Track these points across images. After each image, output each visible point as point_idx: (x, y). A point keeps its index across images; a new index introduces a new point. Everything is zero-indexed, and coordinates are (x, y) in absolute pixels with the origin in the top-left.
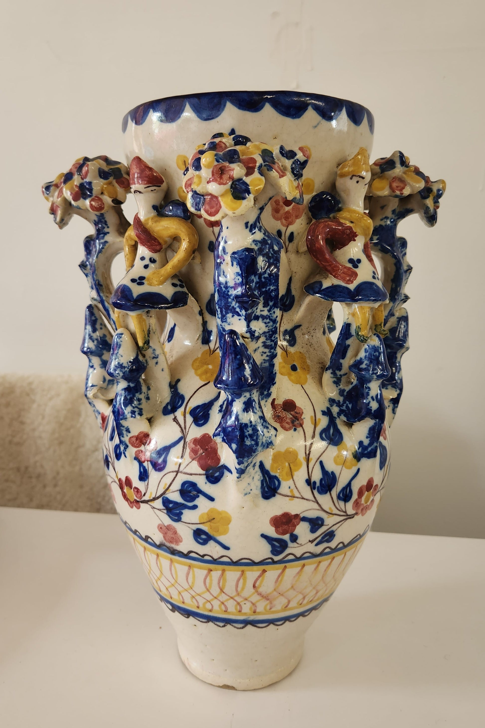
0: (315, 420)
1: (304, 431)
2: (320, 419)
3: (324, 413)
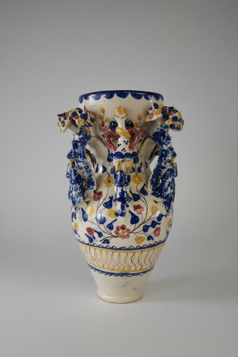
0: (105, 199)
1: (99, 202)
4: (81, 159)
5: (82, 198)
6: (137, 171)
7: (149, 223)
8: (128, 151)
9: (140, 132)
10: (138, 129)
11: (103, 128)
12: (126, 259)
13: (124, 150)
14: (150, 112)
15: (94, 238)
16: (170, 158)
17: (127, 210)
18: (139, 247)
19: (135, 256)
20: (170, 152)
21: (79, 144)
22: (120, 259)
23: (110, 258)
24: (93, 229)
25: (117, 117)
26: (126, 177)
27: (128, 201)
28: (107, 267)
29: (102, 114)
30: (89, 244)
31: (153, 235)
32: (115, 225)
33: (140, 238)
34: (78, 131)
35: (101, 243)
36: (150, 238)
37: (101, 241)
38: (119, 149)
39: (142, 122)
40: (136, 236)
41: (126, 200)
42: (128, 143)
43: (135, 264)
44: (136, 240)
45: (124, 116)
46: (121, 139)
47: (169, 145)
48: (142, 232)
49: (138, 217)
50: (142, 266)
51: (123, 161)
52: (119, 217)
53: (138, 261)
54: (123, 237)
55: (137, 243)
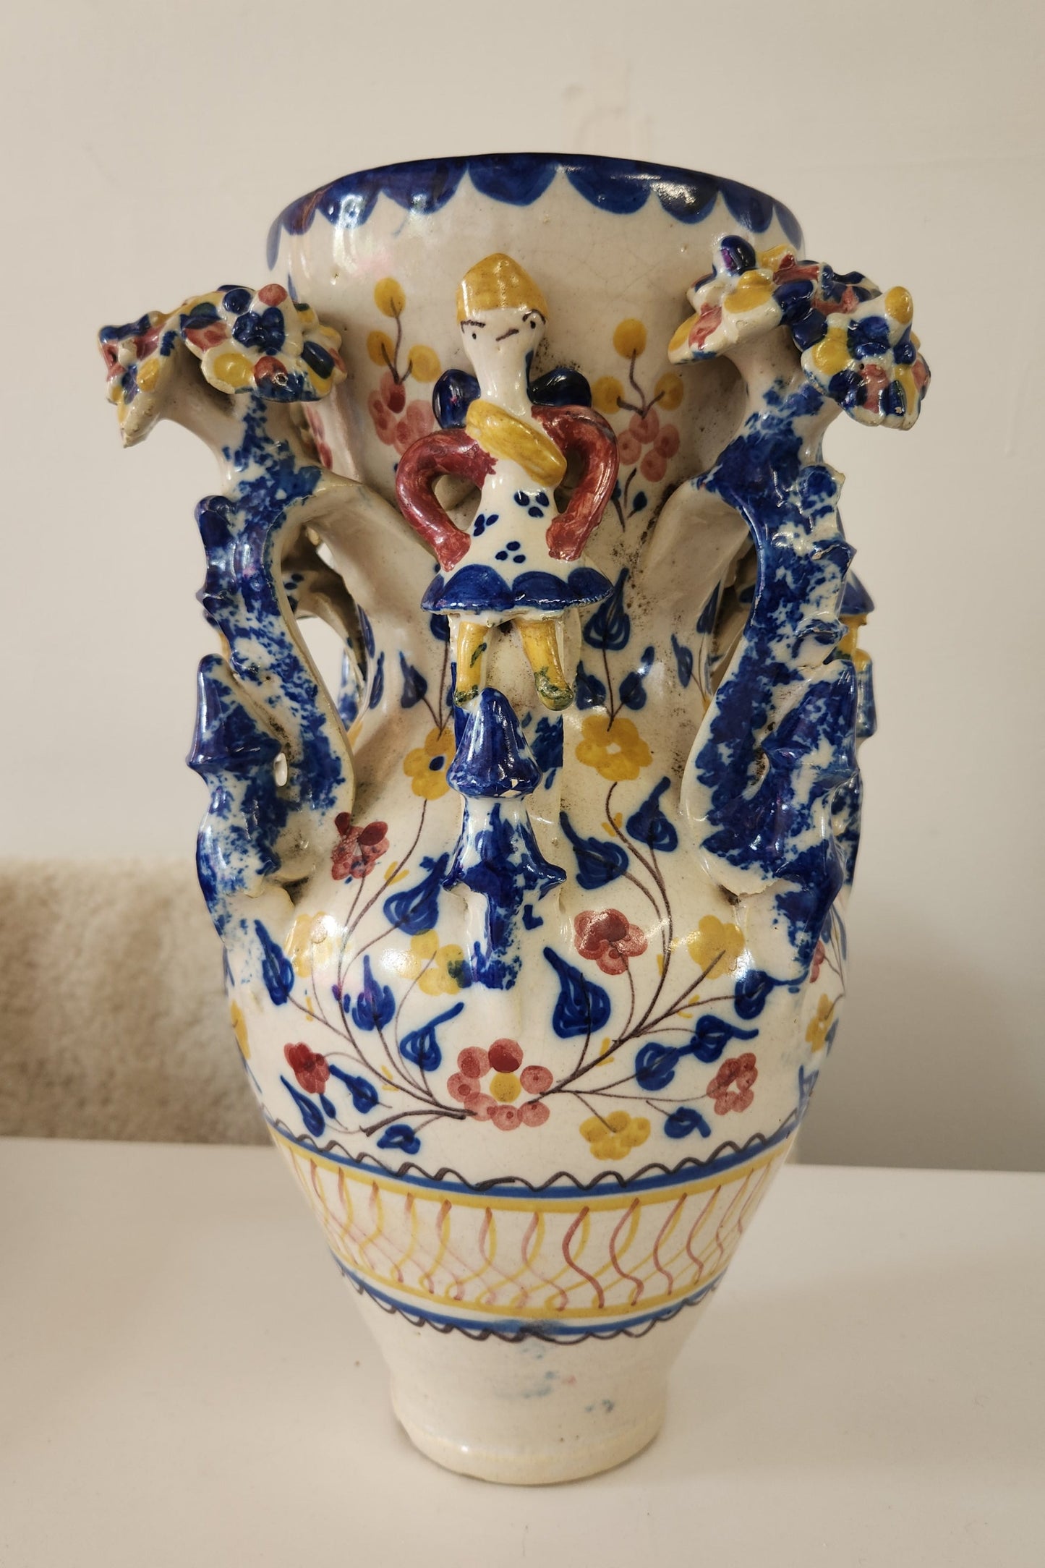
0: (397, 871)
1: (361, 887)
2: (406, 873)
3: (427, 863)
4: (253, 616)
5: (253, 861)
6: (617, 702)
7: (676, 1033)
8: (540, 559)
9: (634, 442)
10: (621, 421)
11: (398, 417)
12: (530, 1249)
13: (512, 554)
14: (700, 297)
15: (332, 1112)
16: (828, 613)
17: (527, 945)
18: (611, 1180)
19: (585, 1232)
20: (827, 574)
21: (238, 521)
22: (493, 1244)
23: (429, 1235)
24: (320, 1058)
25: (470, 329)
26: (530, 735)
27: (537, 892)
28: (421, 1283)
29: (387, 325)
30: (308, 1141)
31: (706, 1108)
32: (452, 1041)
33: (615, 1125)
34: (235, 435)
35: (368, 1145)
36: (686, 1123)
37: (369, 1132)
38: (481, 551)
39: (647, 371)
40: (591, 1115)
41: (520, 881)
42: (543, 509)
43: (591, 1272)
44: (590, 1136)
45: (517, 323)
46: (501, 481)
47: (825, 528)
48: (633, 1088)
49: (600, 994)
50: (640, 1285)
51: (505, 628)
52: (479, 988)
53: (614, 1260)
54: (506, 1116)
55: (597, 1155)
